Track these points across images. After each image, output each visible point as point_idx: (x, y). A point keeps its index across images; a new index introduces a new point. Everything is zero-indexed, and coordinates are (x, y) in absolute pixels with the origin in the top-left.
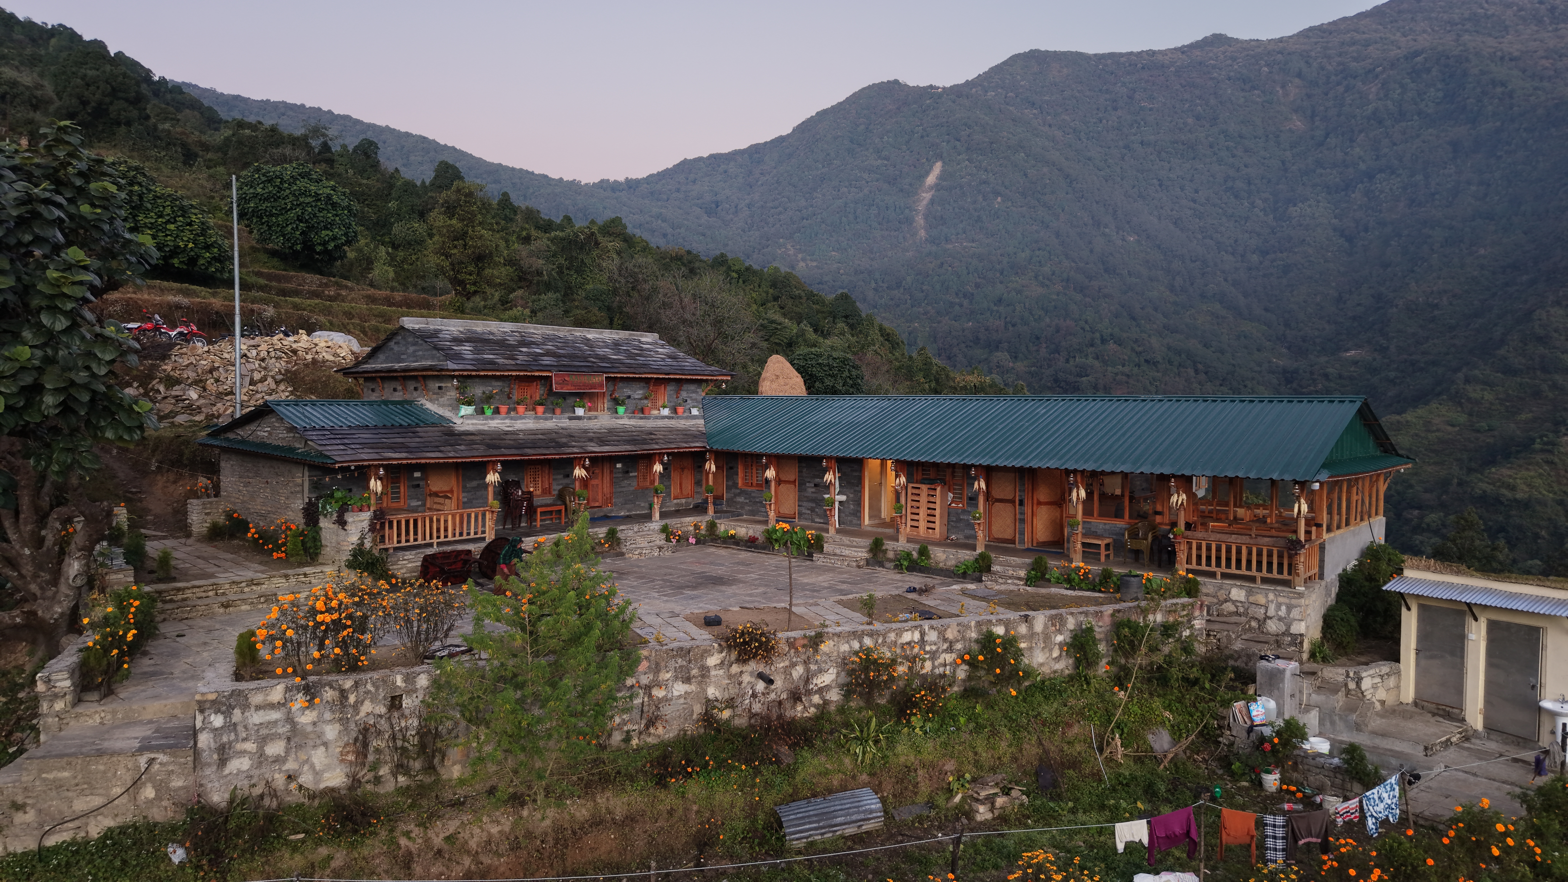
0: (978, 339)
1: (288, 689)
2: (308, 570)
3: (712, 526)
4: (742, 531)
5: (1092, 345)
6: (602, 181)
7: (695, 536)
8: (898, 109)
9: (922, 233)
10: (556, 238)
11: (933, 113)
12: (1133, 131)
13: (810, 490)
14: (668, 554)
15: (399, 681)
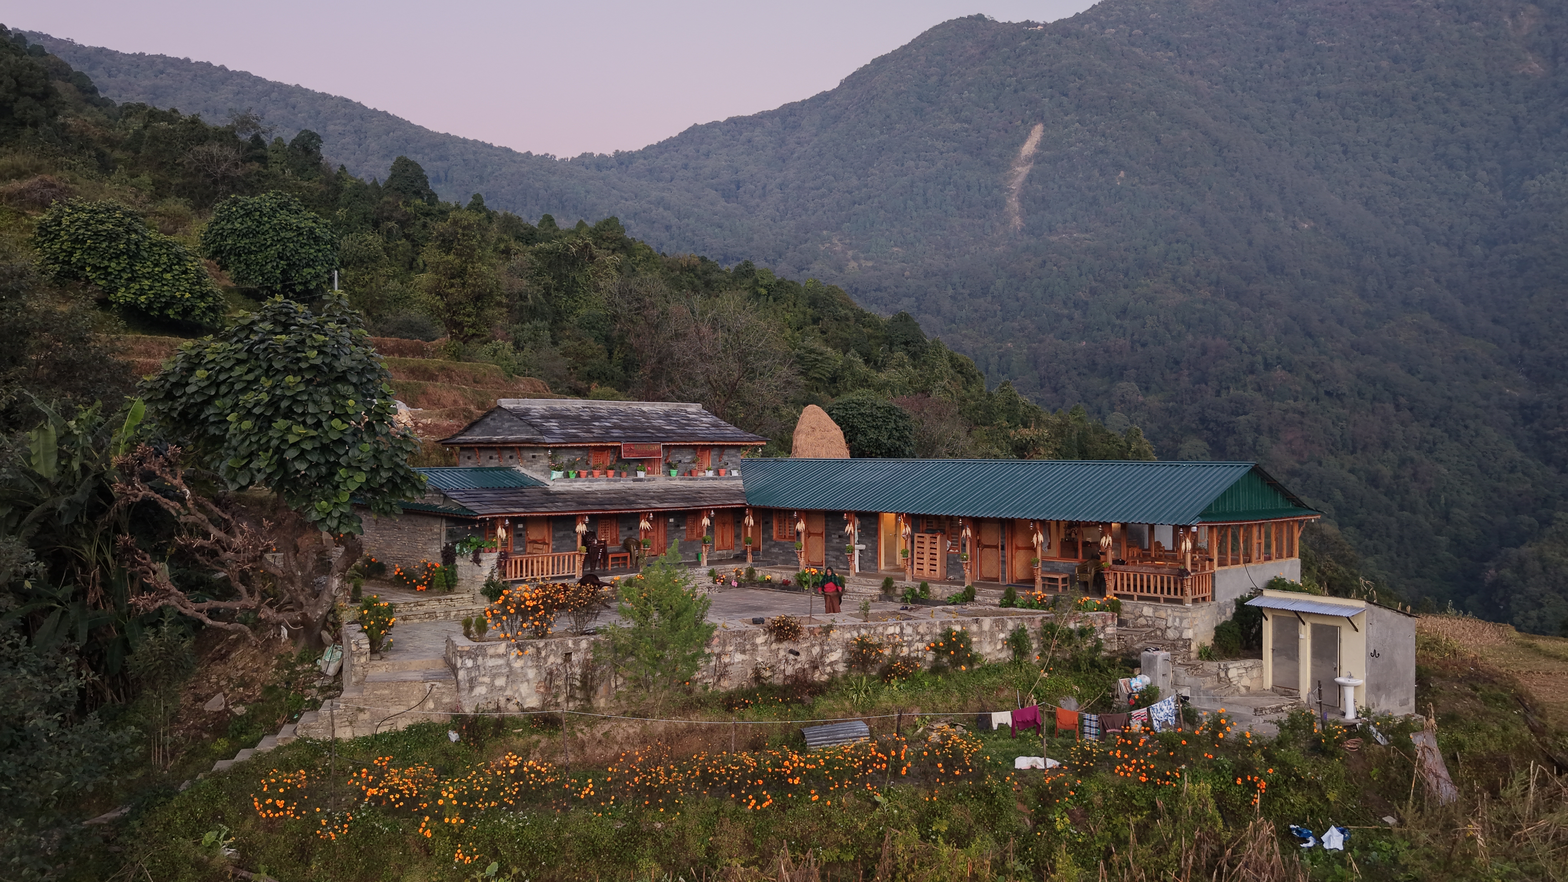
0: (1094, 363)
1: (508, 646)
2: (449, 596)
3: (751, 572)
4: (777, 575)
5: (1252, 372)
6: (584, 155)
7: (737, 580)
8: (983, 53)
9: (1017, 221)
10: (541, 251)
11: (1030, 58)
12: (1306, 78)
13: (836, 541)
14: (715, 593)
15: (570, 644)
